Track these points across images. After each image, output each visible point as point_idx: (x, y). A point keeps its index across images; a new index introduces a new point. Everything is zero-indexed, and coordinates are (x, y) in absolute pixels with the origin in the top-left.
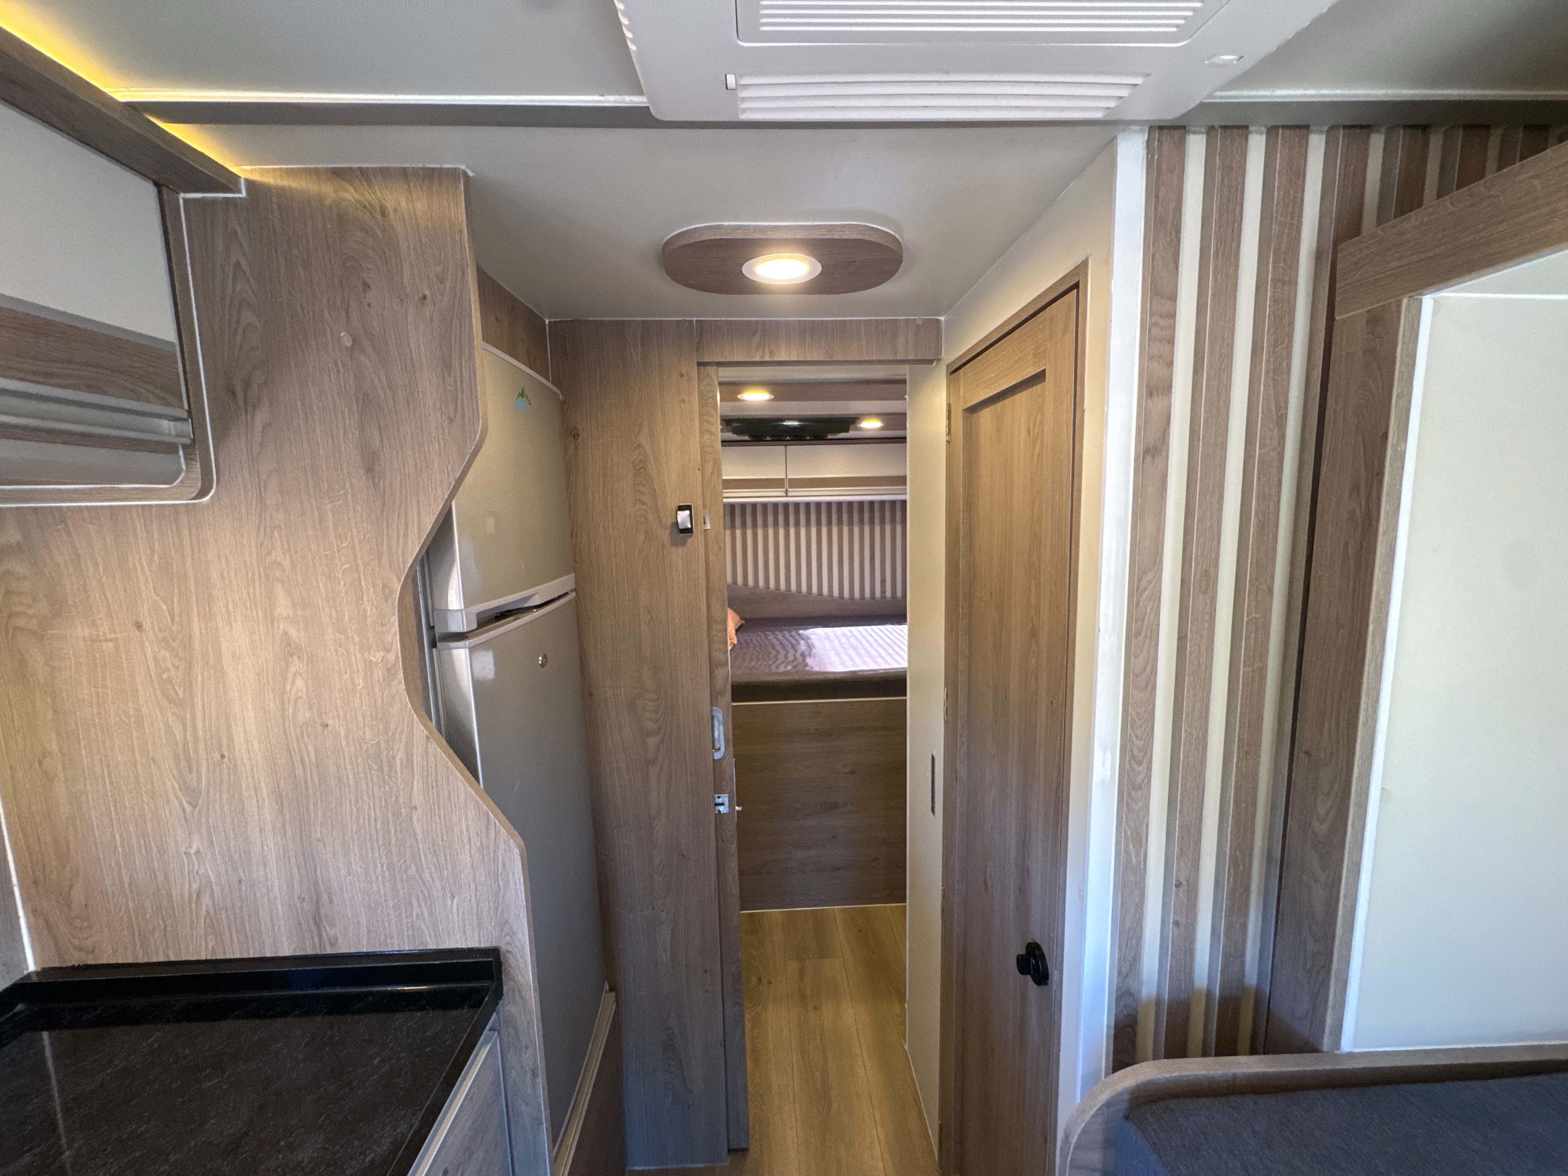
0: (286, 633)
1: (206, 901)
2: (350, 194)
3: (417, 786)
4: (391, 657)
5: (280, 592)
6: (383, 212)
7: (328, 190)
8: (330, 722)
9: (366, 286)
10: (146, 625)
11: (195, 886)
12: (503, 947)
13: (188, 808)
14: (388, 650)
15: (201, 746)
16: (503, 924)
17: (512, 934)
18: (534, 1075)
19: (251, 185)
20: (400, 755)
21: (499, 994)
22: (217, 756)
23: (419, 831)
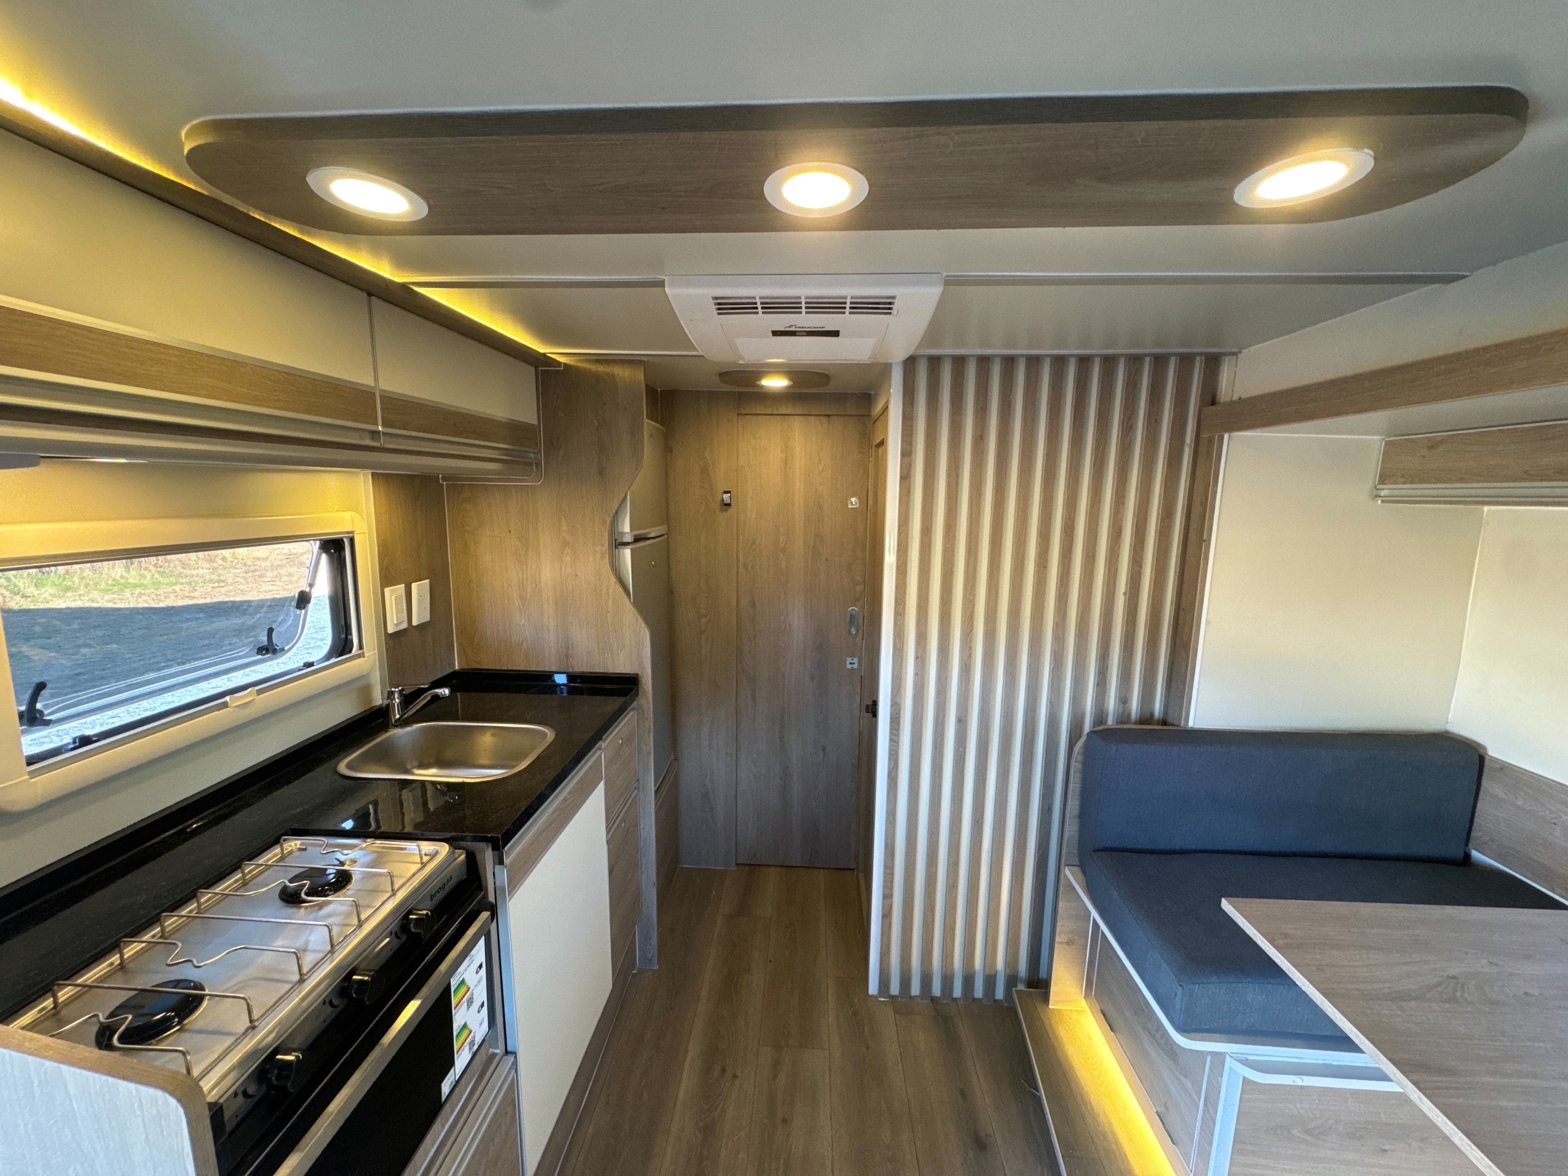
0: (564, 537)
1: (525, 645)
2: (601, 369)
3: (610, 603)
4: (604, 549)
5: (563, 520)
6: (613, 376)
7: (593, 367)
8: (578, 574)
9: (605, 404)
10: (512, 532)
11: (521, 640)
12: (640, 675)
13: (521, 607)
14: (603, 546)
15: (529, 580)
16: (641, 664)
17: (644, 668)
18: (649, 731)
19: (565, 364)
20: (605, 590)
21: (637, 694)
22: (534, 585)
23: (610, 622)
